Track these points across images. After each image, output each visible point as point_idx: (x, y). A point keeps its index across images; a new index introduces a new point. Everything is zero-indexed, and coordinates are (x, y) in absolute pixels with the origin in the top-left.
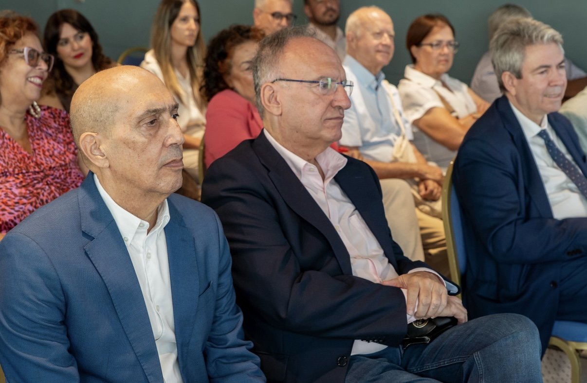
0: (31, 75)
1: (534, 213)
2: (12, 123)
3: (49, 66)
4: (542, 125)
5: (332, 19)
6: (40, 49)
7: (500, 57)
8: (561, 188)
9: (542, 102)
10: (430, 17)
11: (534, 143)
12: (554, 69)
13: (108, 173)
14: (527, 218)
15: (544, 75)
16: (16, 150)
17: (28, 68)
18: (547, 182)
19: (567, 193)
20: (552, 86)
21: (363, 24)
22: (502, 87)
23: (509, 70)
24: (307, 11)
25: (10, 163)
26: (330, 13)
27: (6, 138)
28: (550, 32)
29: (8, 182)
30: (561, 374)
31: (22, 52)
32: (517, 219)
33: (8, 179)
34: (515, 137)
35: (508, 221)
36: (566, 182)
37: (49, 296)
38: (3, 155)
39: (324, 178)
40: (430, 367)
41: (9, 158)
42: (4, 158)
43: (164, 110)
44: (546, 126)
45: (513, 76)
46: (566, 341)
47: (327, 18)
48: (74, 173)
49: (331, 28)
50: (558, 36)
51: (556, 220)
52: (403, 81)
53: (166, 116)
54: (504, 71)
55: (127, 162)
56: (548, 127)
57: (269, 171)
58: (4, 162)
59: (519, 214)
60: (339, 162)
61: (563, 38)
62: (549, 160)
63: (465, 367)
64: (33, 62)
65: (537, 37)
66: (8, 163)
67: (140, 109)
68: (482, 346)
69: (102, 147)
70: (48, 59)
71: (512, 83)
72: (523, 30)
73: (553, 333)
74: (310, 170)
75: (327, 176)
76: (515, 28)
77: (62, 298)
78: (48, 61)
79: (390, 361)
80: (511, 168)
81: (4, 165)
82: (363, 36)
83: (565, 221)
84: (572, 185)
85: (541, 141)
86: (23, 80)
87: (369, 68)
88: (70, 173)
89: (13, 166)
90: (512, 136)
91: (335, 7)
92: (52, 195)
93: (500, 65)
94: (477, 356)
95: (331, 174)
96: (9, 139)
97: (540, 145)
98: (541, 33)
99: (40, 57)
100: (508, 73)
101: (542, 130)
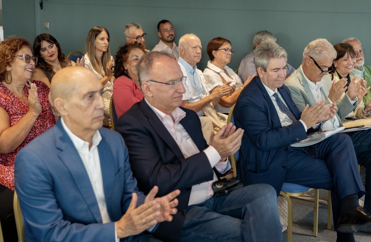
0: (27, 68)
2: (18, 90)
3: (35, 63)
4: (275, 91)
5: (171, 40)
6: (31, 55)
9: (275, 83)
10: (219, 39)
12: (281, 70)
13: (67, 118)
16: (20, 103)
17: (26, 64)
20: (279, 77)
21: (188, 42)
23: (261, 67)
24: (159, 34)
25: (18, 109)
26: (171, 37)
27: (15, 98)
29: (18, 118)
30: (282, 206)
31: (22, 56)
33: (18, 117)
37: (44, 179)
38: (15, 105)
39: (174, 121)
40: (227, 209)
41: (18, 106)
42: (15, 106)
43: (96, 92)
44: (276, 91)
46: (285, 193)
47: (169, 39)
48: (48, 112)
49: (171, 43)
50: (286, 54)
52: (206, 69)
53: (97, 95)
54: (258, 67)
55: (77, 114)
56: (278, 92)
57: (148, 119)
58: (15, 108)
60: (182, 114)
63: (243, 210)
64: (28, 61)
66: (17, 109)
67: (85, 91)
68: (250, 200)
69: (65, 107)
70: (35, 59)
73: (282, 190)
74: (167, 118)
75: (176, 121)
77: (50, 179)
78: (35, 60)
79: (208, 207)
81: (15, 109)
82: (188, 49)
85: (274, 98)
86: (24, 70)
87: (190, 64)
88: (46, 113)
89: (20, 110)
90: (263, 95)
91: (173, 33)
92: (39, 124)
94: (248, 205)
95: (178, 120)
96: (17, 98)
97: (274, 100)
98: (278, 54)
99: (31, 58)
100: (260, 68)
101: (275, 93)
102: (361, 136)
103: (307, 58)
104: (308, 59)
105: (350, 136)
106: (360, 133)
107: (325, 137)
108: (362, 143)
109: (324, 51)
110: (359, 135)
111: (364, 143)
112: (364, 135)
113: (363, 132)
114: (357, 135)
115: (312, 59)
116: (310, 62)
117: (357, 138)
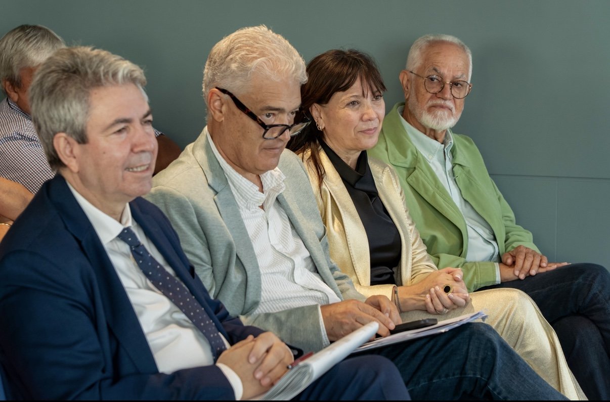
1: (127, 368)
4: (124, 220)
7: (48, 110)
8: (164, 323)
11: (114, 252)
12: (137, 124)
14: (117, 377)
15: (124, 135)
18: (141, 313)
19: (174, 329)
20: (137, 153)
22: (55, 161)
23: (64, 131)
28: (125, 66)
32: (102, 380)
34: (84, 243)
35: (88, 384)
36: (171, 312)
44: (129, 222)
45: (72, 140)
50: (138, 73)
51: (163, 374)
54: (55, 133)
56: (133, 224)
59: (104, 371)
61: (146, 74)
62: (140, 278)
65: (106, 73)
71: (71, 152)
72: (83, 64)
76: (68, 62)
80: (83, 297)
83: (178, 375)
84: (181, 316)
85: (125, 248)
90: (79, 242)
93: (48, 124)
97: (124, 255)
98: (112, 68)
100: (64, 135)
101: (124, 229)
102: (426, 356)
103: (213, 93)
104: (215, 97)
105: (393, 360)
106: (425, 344)
107: (311, 374)
108: (431, 379)
109: (256, 58)
110: (422, 353)
111: (440, 377)
112: (437, 352)
113: (431, 343)
114: (414, 354)
115: (226, 96)
116: (224, 109)
117: (415, 363)
